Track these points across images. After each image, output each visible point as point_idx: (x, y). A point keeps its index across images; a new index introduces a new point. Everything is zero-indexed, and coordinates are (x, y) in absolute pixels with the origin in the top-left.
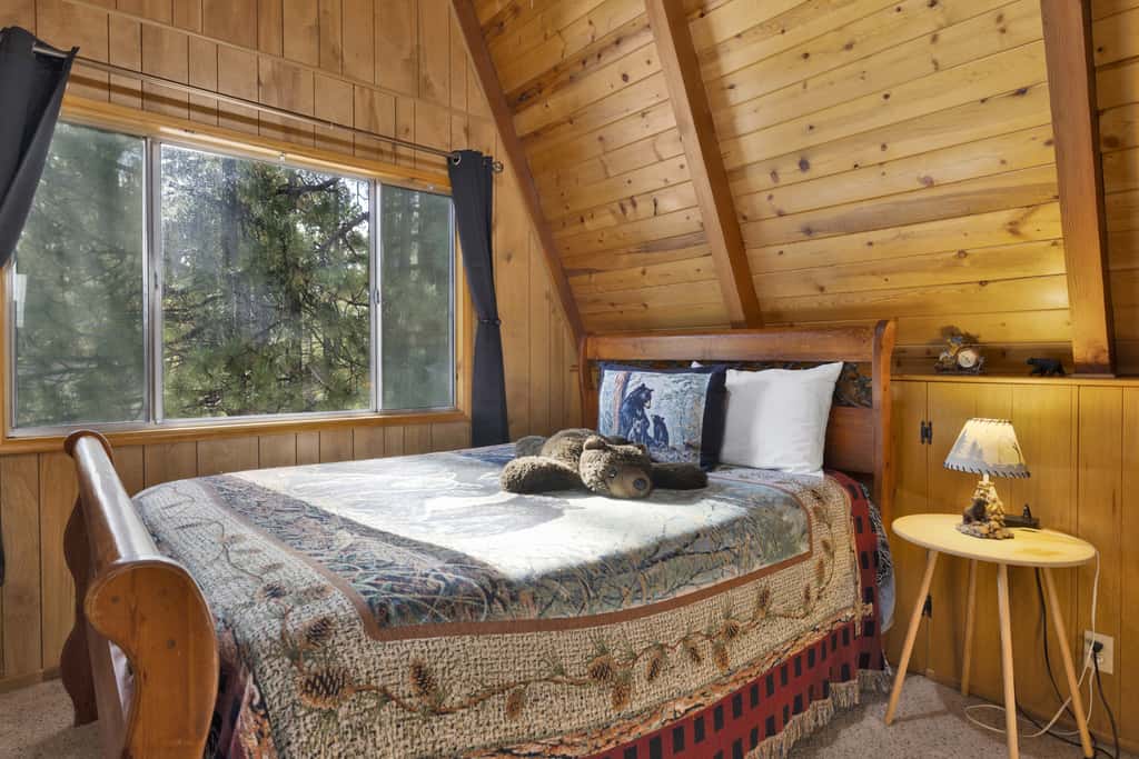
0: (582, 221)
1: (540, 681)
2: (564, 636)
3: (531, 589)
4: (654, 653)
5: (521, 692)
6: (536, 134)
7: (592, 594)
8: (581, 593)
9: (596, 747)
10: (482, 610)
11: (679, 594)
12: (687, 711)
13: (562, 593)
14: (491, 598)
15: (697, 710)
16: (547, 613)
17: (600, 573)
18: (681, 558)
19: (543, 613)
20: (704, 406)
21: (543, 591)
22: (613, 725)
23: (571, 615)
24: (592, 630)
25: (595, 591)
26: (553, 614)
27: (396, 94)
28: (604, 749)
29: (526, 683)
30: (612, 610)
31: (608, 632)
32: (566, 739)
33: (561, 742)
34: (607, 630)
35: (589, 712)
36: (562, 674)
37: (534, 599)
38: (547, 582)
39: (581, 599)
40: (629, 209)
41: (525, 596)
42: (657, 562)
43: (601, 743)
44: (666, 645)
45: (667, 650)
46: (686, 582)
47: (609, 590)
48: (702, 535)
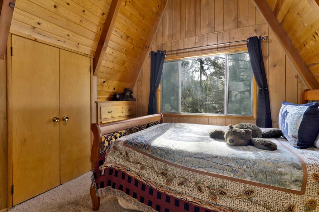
0: (305, 46)
1: (148, 167)
2: (156, 161)
3: (153, 149)
4: (182, 179)
5: (144, 167)
6: (283, 20)
7: (166, 156)
8: (163, 154)
9: (158, 189)
10: (141, 148)
11: (198, 169)
12: (191, 201)
13: (159, 152)
14: (144, 147)
15: (196, 204)
16: (153, 154)
17: (172, 153)
18: (203, 160)
19: (152, 154)
20: (301, 120)
21: (155, 150)
22: (164, 188)
23: (159, 158)
24: (164, 164)
25: (167, 156)
26: (154, 155)
27: (229, 30)
28: (160, 191)
29: (145, 166)
30: (171, 162)
31: (169, 166)
32: (151, 182)
33: (150, 182)
34: (168, 166)
35: (159, 180)
36: (154, 168)
37: (152, 151)
38: (157, 149)
39: (162, 156)
40: (316, 36)
41: (150, 150)
42: (192, 157)
43: (160, 189)
44: (188, 180)
45: (188, 181)
46: (203, 168)
47: (171, 157)
48: (219, 158)
